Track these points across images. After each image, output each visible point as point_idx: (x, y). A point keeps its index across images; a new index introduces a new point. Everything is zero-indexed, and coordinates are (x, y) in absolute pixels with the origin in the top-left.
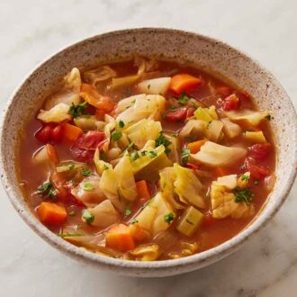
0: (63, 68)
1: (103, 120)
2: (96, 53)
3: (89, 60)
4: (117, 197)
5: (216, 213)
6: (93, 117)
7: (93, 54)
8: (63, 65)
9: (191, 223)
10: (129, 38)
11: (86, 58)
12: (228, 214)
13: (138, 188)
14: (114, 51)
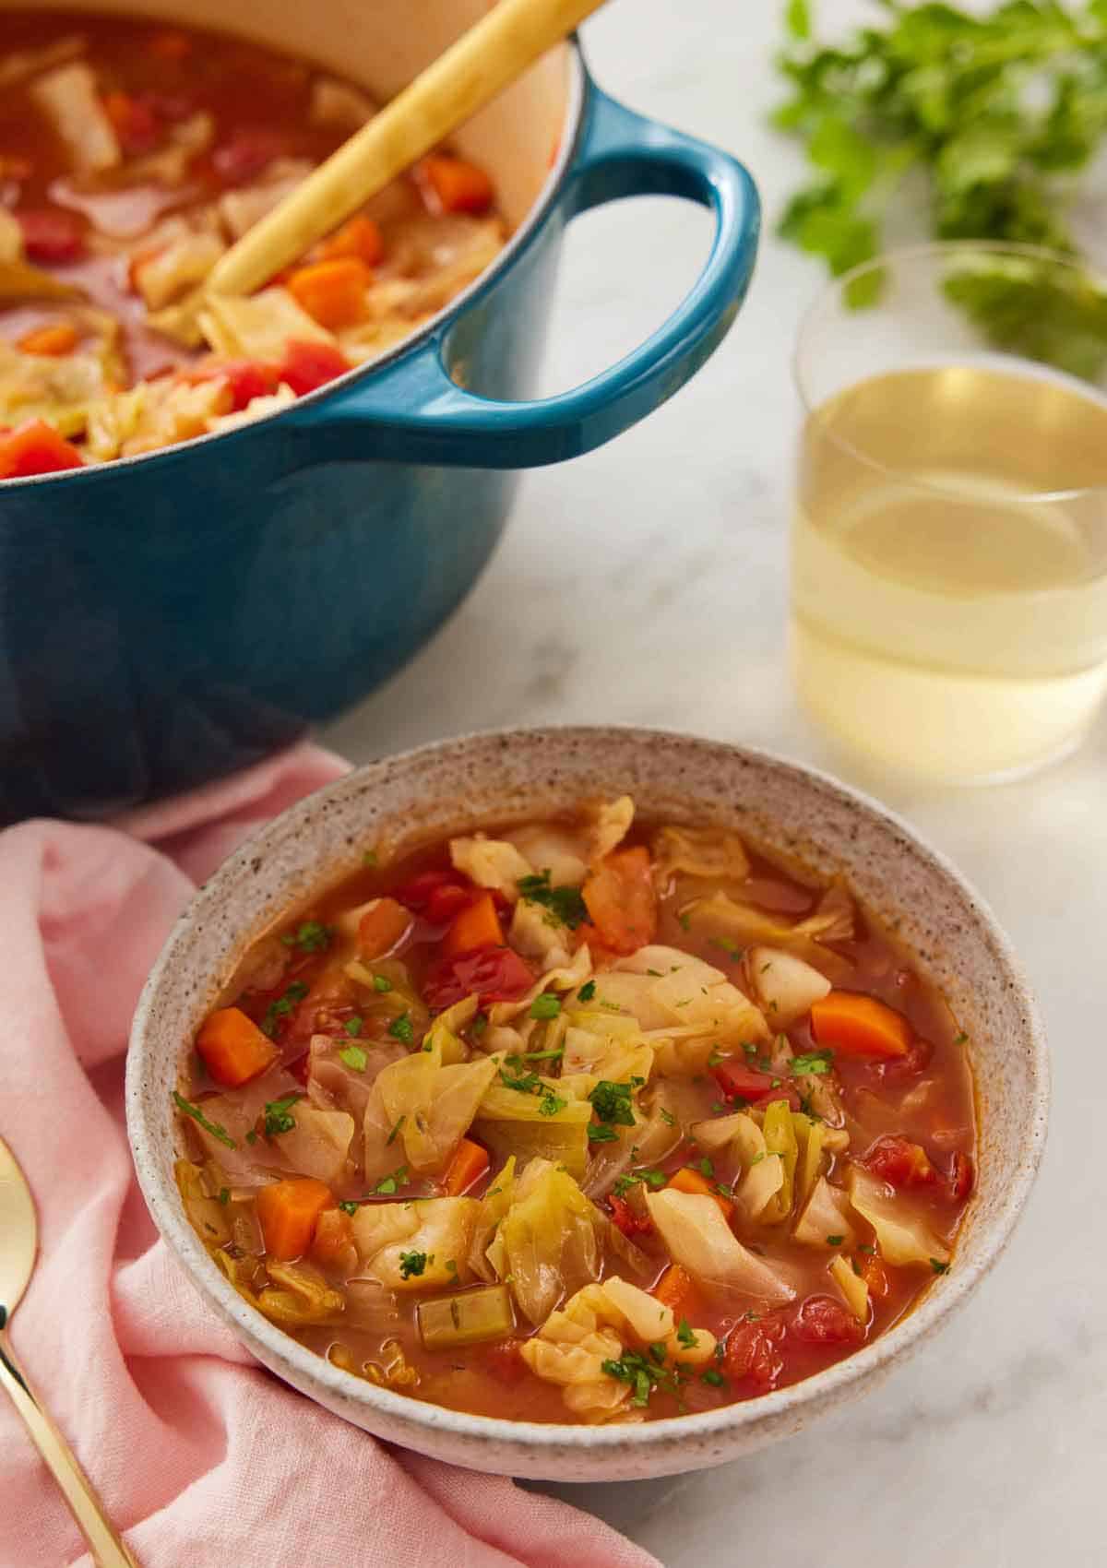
0: (627, 775)
1: (572, 952)
2: (741, 801)
3: (711, 805)
4: (390, 1133)
5: (534, 1349)
6: (563, 931)
7: (732, 797)
8: (634, 772)
9: (457, 1322)
10: (842, 818)
11: (707, 794)
12: (560, 1377)
13: (455, 1152)
14: (791, 826)
